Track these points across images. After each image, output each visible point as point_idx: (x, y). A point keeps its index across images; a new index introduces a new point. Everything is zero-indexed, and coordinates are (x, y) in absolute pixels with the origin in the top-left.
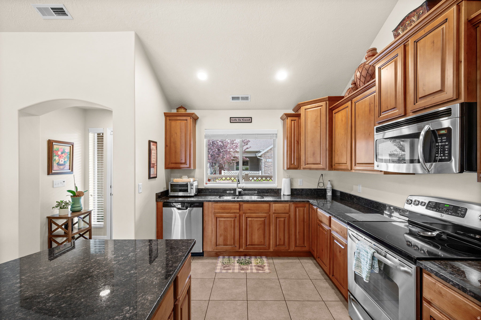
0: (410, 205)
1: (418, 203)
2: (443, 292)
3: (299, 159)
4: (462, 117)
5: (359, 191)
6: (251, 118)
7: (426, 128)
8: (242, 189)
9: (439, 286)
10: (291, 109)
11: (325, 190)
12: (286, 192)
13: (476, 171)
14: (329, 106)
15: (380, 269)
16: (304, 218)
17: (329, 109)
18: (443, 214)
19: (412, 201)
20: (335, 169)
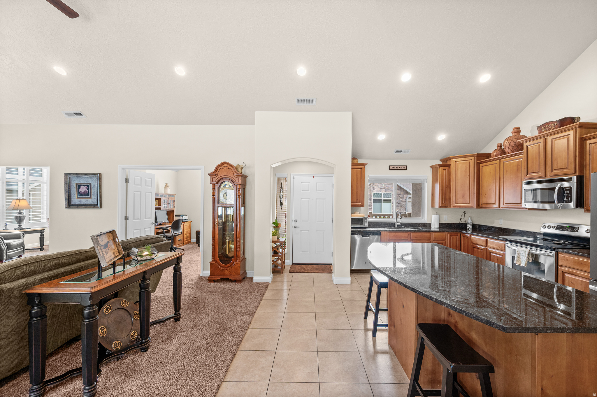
0: (545, 229)
1: (549, 227)
2: (568, 259)
3: (449, 199)
4: (577, 182)
5: (500, 224)
6: (407, 166)
7: (559, 185)
8: (400, 223)
9: (566, 257)
10: (438, 159)
11: (466, 225)
12: (435, 226)
13: (583, 207)
14: (477, 160)
15: (532, 260)
16: (456, 244)
17: (477, 163)
18: (566, 232)
19: (546, 226)
20: (481, 208)
